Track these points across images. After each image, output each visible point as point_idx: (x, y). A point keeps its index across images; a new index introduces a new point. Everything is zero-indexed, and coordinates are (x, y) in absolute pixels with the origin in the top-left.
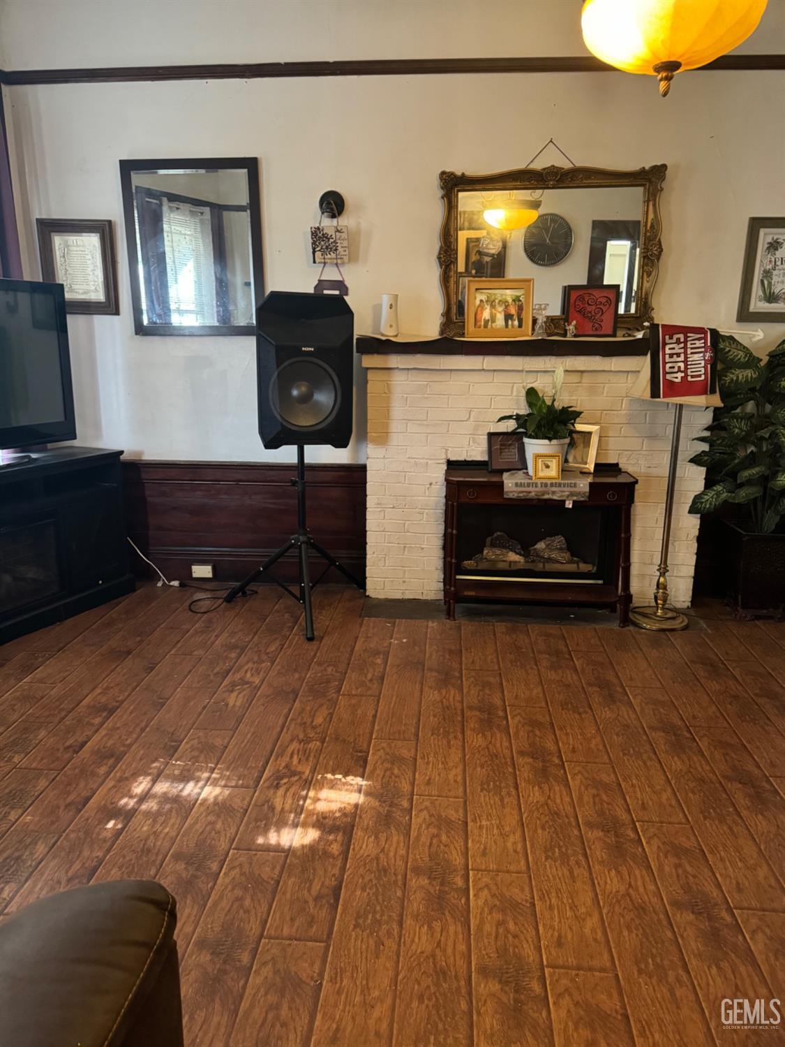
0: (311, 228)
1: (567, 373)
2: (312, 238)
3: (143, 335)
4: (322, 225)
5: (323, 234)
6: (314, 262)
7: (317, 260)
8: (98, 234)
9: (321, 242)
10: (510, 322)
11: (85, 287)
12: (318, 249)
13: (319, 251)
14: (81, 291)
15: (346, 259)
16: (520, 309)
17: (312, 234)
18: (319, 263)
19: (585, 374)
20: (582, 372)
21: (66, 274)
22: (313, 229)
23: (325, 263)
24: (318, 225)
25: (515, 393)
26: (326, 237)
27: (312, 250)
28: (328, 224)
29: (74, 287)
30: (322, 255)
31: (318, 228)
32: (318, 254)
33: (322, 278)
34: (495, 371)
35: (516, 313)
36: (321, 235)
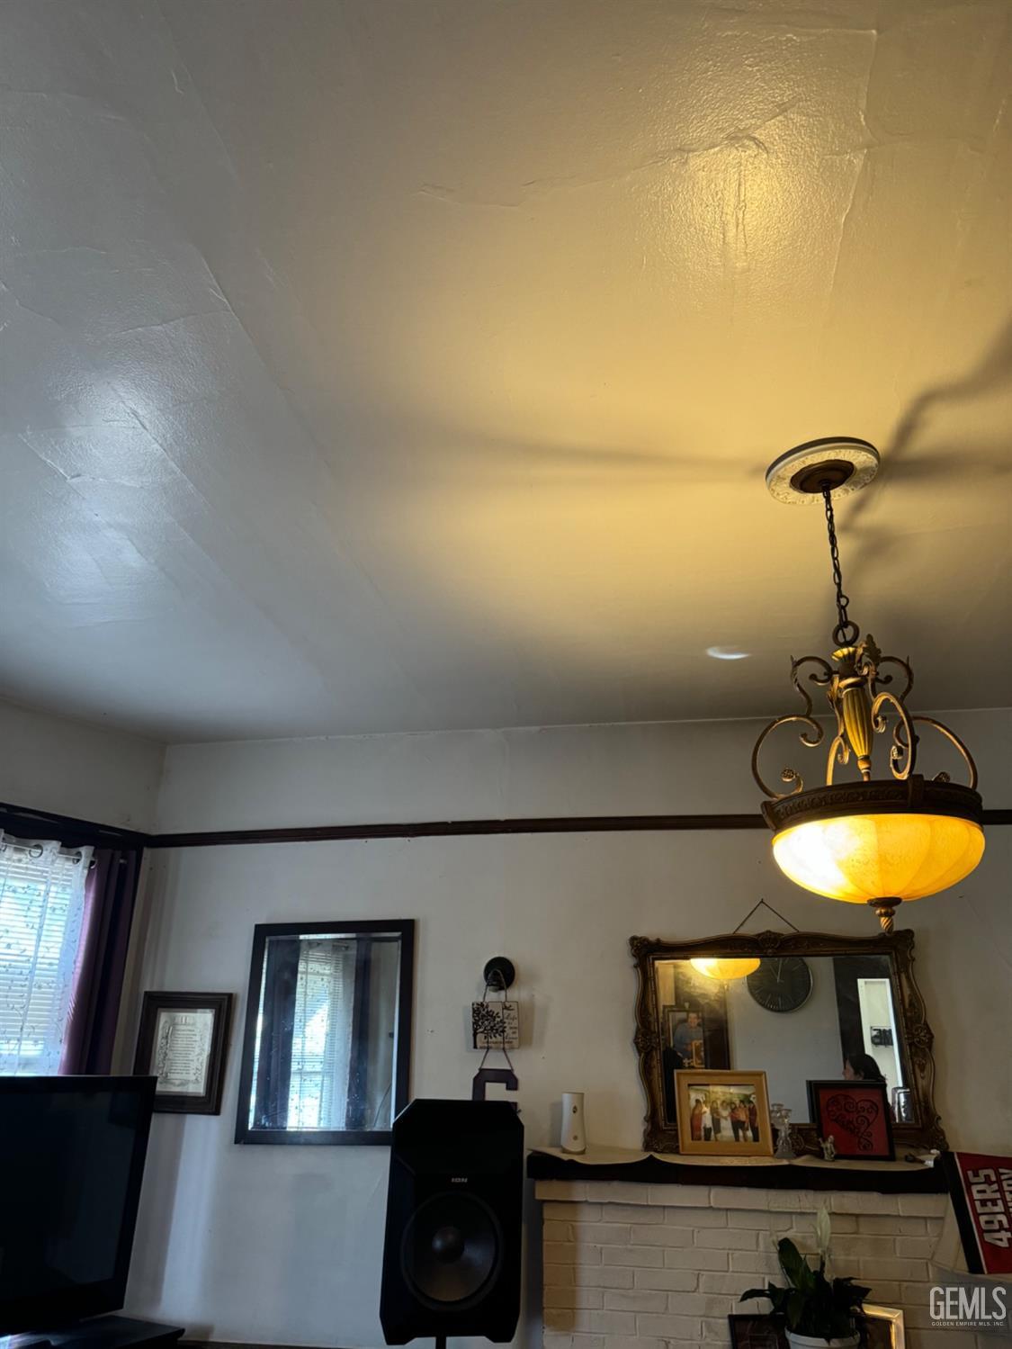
0: (473, 1004)
1: (834, 1217)
2: (473, 1016)
3: (245, 1143)
4: (487, 1000)
5: (487, 1012)
6: (475, 1047)
7: (479, 1045)
8: (214, 1010)
9: (485, 1023)
10: (741, 1133)
11: (184, 1076)
12: (481, 1030)
13: (482, 1032)
14: (177, 1082)
15: (515, 1043)
16: (752, 1112)
17: (474, 1011)
18: (481, 1048)
19: (861, 1219)
20: (857, 1216)
21: (164, 1059)
22: (475, 1006)
23: (488, 1048)
24: (482, 1000)
25: (762, 1247)
26: (492, 1016)
27: (472, 1032)
28: (494, 998)
29: (171, 1076)
30: (485, 1037)
31: (482, 1005)
32: (480, 1037)
33: (485, 1067)
34: (727, 1210)
35: (747, 1119)
36: (484, 1013)
